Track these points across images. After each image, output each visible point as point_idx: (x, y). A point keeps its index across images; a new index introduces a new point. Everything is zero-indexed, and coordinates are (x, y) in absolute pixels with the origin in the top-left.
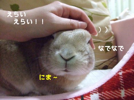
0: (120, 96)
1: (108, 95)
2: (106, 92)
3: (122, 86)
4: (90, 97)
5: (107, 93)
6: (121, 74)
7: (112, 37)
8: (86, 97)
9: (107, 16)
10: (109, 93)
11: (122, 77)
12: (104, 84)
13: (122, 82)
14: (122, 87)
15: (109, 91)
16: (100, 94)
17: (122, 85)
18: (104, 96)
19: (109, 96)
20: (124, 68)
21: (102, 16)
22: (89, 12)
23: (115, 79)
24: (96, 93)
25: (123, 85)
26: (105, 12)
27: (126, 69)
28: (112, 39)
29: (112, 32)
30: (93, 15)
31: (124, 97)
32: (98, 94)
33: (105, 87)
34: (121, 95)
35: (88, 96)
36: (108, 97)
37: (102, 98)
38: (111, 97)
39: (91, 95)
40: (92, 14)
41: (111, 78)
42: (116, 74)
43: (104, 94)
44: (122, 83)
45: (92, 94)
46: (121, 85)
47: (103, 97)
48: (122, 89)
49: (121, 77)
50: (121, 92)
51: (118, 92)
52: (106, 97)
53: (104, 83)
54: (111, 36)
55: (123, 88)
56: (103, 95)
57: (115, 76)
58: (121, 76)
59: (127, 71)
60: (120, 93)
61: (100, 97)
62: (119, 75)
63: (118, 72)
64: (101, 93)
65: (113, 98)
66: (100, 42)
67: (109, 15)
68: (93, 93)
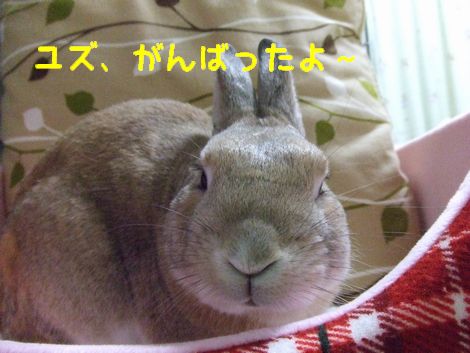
0: (451, 315)
1: (410, 315)
2: (402, 304)
3: (455, 281)
4: (349, 325)
5: (405, 309)
6: (445, 244)
7: (405, 190)
8: (336, 327)
9: (379, 122)
10: (414, 308)
11: (450, 253)
12: (392, 285)
13: (454, 268)
14: (454, 285)
15: (411, 300)
16: (381, 314)
17: (454, 277)
18: (398, 318)
19: (415, 317)
20: (455, 227)
21: (363, 120)
22: (322, 109)
23: (428, 262)
24: (368, 313)
25: (458, 278)
26: (374, 110)
27: (462, 227)
28: (406, 196)
29: (403, 176)
30: (334, 118)
31: (464, 321)
32: (375, 314)
33: (397, 290)
34: (453, 312)
35: (342, 325)
36: (410, 319)
37: (389, 324)
38: (422, 320)
39: (352, 322)
40: (332, 114)
41: (413, 263)
42: (431, 248)
43: (394, 313)
44: (454, 273)
45: (357, 318)
46: (450, 279)
47: (393, 321)
48: (456, 291)
49: (447, 253)
50: (451, 302)
51: (441, 302)
52: (404, 322)
53: (392, 282)
54: (401, 187)
55: (458, 287)
56: (392, 317)
57: (425, 255)
58: (448, 250)
59: (464, 232)
60: (448, 305)
61: (383, 322)
62: (439, 250)
63: (437, 242)
64: (387, 311)
65: (426, 323)
66: (363, 205)
67: (388, 120)
68: (358, 315)
